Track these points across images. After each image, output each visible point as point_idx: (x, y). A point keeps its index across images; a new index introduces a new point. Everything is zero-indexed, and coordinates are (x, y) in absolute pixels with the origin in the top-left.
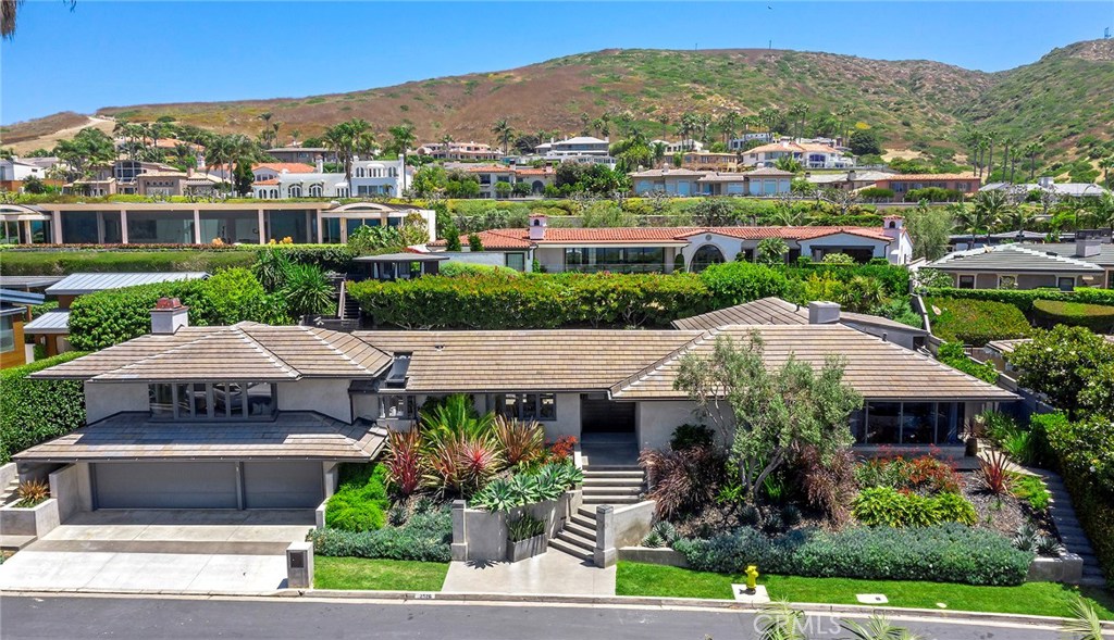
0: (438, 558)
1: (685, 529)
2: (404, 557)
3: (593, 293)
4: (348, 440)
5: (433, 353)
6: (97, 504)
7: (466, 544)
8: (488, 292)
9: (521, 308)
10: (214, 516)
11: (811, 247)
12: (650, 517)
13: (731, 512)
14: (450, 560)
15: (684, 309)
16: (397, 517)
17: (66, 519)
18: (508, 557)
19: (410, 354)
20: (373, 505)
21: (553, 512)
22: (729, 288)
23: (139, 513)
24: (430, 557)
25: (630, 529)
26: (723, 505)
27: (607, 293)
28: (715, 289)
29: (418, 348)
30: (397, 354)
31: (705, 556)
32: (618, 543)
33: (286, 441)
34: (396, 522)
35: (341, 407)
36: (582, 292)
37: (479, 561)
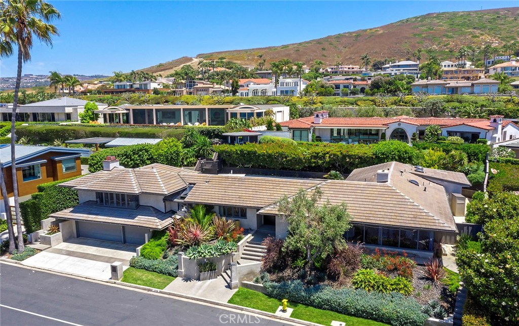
0: (172, 275)
1: (274, 277)
2: (161, 273)
3: (318, 154)
4: (158, 220)
5: (204, 185)
6: (78, 235)
7: (183, 270)
8: (270, 152)
9: (284, 159)
10: (112, 245)
11: (447, 131)
12: (260, 270)
13: (297, 272)
14: (177, 276)
15: (362, 163)
16: (165, 255)
17: (65, 240)
18: (199, 279)
19: (194, 184)
20: (158, 249)
21: (224, 261)
23: (91, 241)
24: (170, 274)
25: (248, 274)
26: (295, 268)
27: (325, 154)
28: (376, 154)
29: (199, 182)
30: (190, 184)
31: (273, 291)
32: (241, 279)
33: (136, 219)
34: (165, 257)
35: (161, 206)
36: (313, 153)
37: (187, 279)
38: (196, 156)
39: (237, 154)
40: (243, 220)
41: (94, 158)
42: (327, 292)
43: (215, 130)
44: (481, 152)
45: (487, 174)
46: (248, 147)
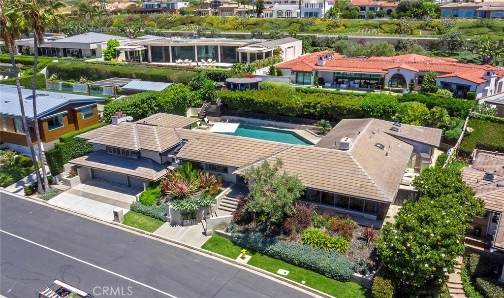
0: (162, 220)
1: (241, 228)
2: (154, 217)
3: (310, 103)
4: (154, 172)
5: (195, 142)
6: (93, 177)
7: (170, 217)
8: (266, 100)
9: (279, 107)
10: (120, 188)
11: (441, 82)
12: (230, 221)
13: (260, 225)
14: (166, 221)
16: (158, 202)
17: (83, 182)
18: (182, 225)
19: (187, 140)
20: (153, 197)
21: (203, 212)
22: (369, 107)
23: (103, 183)
24: (160, 219)
25: (220, 225)
26: (259, 221)
27: (316, 104)
28: (363, 107)
29: (190, 138)
30: (184, 140)
31: (238, 241)
32: (214, 229)
33: (137, 169)
34: (158, 204)
35: (158, 159)
36: (305, 103)
37: (174, 224)
38: (202, 98)
39: (237, 100)
40: (225, 174)
41: (107, 109)
42: (280, 245)
43: (221, 73)
44: (463, 108)
45: (463, 132)
46: (247, 94)
